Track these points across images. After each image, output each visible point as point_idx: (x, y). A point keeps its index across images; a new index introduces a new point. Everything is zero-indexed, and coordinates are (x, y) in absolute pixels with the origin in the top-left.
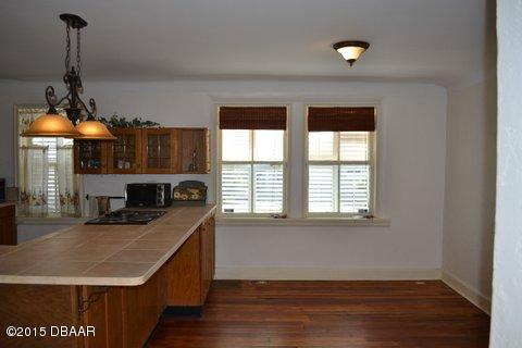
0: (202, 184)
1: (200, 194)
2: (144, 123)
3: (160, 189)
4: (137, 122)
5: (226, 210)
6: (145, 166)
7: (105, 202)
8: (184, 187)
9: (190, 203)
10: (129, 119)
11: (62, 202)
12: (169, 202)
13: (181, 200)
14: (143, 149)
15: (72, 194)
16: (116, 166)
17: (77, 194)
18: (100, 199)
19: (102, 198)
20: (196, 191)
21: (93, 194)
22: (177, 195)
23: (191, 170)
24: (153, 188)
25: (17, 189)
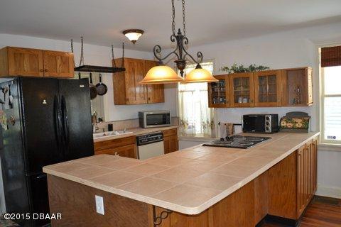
0: (306, 115)
1: (303, 123)
2: (257, 68)
3: (268, 119)
4: (252, 68)
5: (329, 137)
6: (257, 100)
7: (231, 127)
8: (290, 117)
9: (295, 130)
10: (246, 66)
11: (204, 127)
12: (277, 129)
13: (287, 128)
14: (255, 88)
15: (210, 122)
16: (236, 101)
17: (212, 122)
18: (227, 125)
19: (229, 125)
20: (300, 120)
21: (223, 122)
22: (284, 124)
23: (296, 103)
24: (262, 118)
25: (178, 118)
